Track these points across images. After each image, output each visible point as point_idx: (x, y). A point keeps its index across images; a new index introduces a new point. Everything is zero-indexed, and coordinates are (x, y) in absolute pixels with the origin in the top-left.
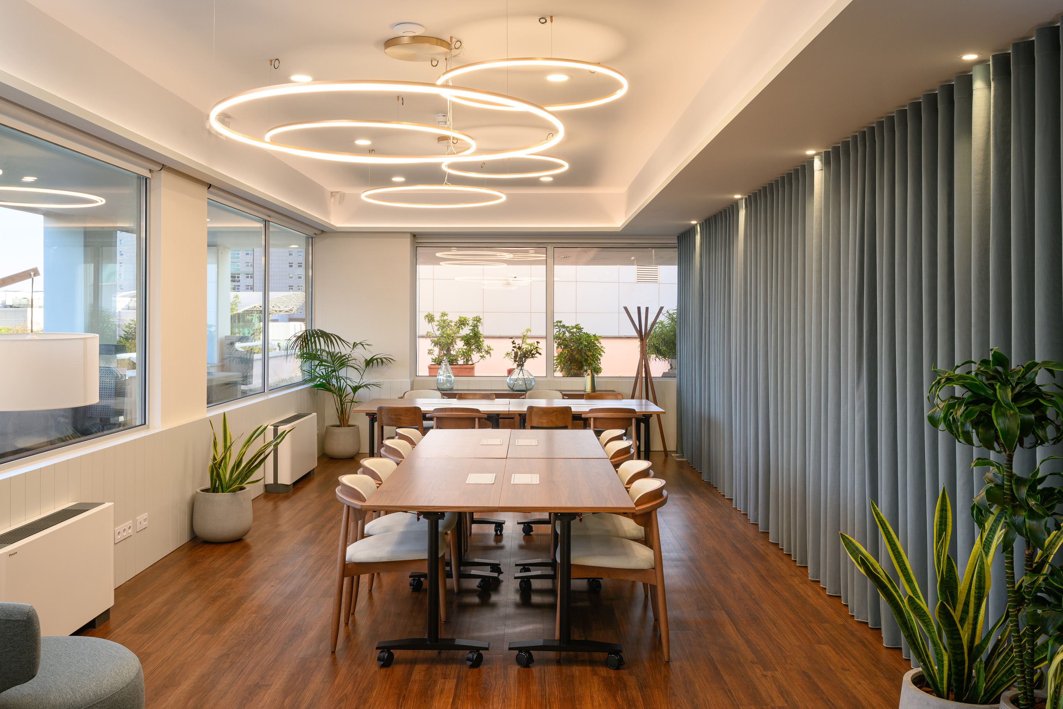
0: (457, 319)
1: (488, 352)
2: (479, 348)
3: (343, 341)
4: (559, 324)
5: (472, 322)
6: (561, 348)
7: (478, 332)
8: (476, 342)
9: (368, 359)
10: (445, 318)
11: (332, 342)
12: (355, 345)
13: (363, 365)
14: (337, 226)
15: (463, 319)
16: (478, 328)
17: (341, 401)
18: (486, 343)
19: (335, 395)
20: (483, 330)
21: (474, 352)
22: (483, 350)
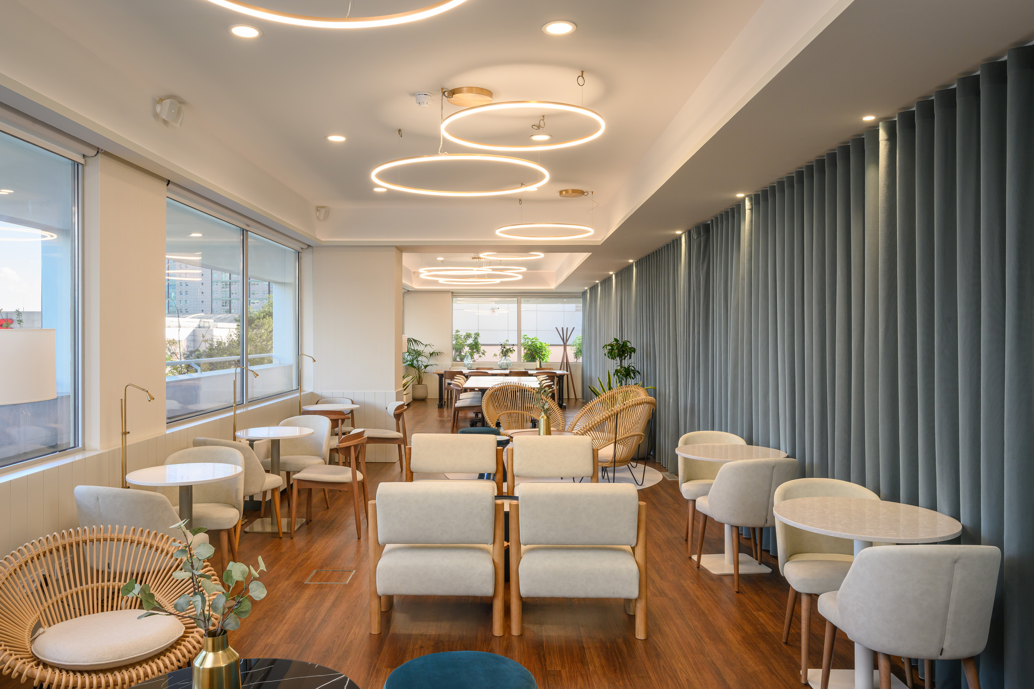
0: (465, 334)
1: (483, 354)
2: (478, 351)
3: (421, 343)
4: (525, 337)
5: (474, 336)
6: (526, 350)
7: (478, 342)
8: (476, 348)
9: (431, 353)
10: (458, 333)
11: (418, 344)
12: (426, 346)
13: (429, 355)
14: (416, 288)
15: (468, 334)
16: (477, 340)
17: (419, 372)
18: (482, 348)
19: (416, 369)
20: (481, 341)
21: (475, 354)
22: (480, 352)
